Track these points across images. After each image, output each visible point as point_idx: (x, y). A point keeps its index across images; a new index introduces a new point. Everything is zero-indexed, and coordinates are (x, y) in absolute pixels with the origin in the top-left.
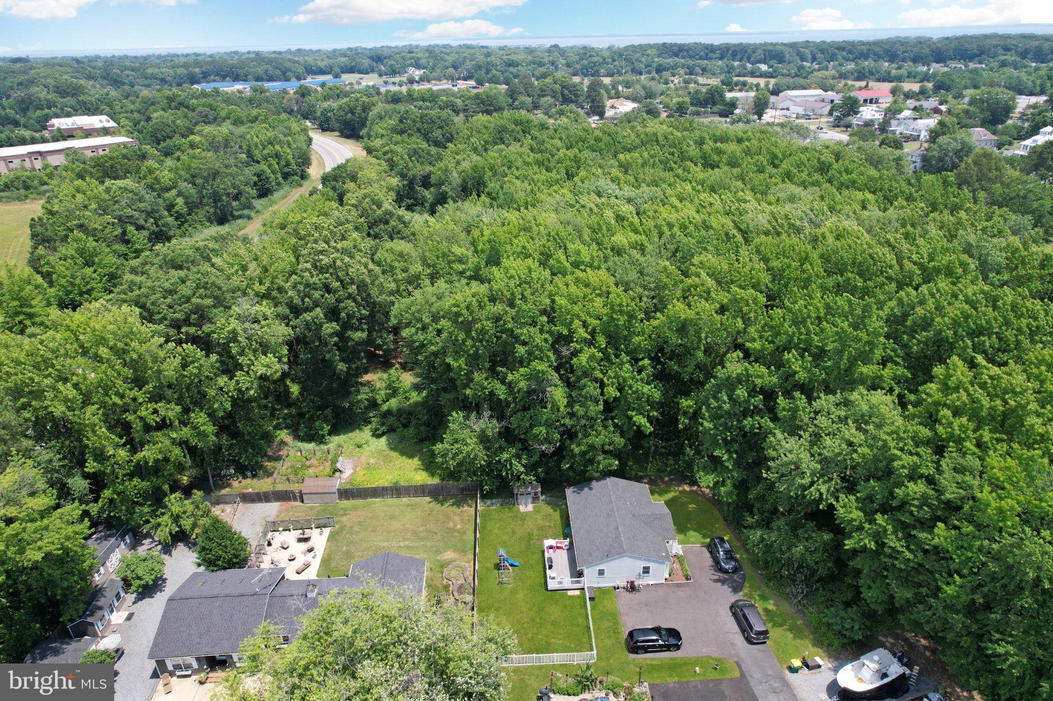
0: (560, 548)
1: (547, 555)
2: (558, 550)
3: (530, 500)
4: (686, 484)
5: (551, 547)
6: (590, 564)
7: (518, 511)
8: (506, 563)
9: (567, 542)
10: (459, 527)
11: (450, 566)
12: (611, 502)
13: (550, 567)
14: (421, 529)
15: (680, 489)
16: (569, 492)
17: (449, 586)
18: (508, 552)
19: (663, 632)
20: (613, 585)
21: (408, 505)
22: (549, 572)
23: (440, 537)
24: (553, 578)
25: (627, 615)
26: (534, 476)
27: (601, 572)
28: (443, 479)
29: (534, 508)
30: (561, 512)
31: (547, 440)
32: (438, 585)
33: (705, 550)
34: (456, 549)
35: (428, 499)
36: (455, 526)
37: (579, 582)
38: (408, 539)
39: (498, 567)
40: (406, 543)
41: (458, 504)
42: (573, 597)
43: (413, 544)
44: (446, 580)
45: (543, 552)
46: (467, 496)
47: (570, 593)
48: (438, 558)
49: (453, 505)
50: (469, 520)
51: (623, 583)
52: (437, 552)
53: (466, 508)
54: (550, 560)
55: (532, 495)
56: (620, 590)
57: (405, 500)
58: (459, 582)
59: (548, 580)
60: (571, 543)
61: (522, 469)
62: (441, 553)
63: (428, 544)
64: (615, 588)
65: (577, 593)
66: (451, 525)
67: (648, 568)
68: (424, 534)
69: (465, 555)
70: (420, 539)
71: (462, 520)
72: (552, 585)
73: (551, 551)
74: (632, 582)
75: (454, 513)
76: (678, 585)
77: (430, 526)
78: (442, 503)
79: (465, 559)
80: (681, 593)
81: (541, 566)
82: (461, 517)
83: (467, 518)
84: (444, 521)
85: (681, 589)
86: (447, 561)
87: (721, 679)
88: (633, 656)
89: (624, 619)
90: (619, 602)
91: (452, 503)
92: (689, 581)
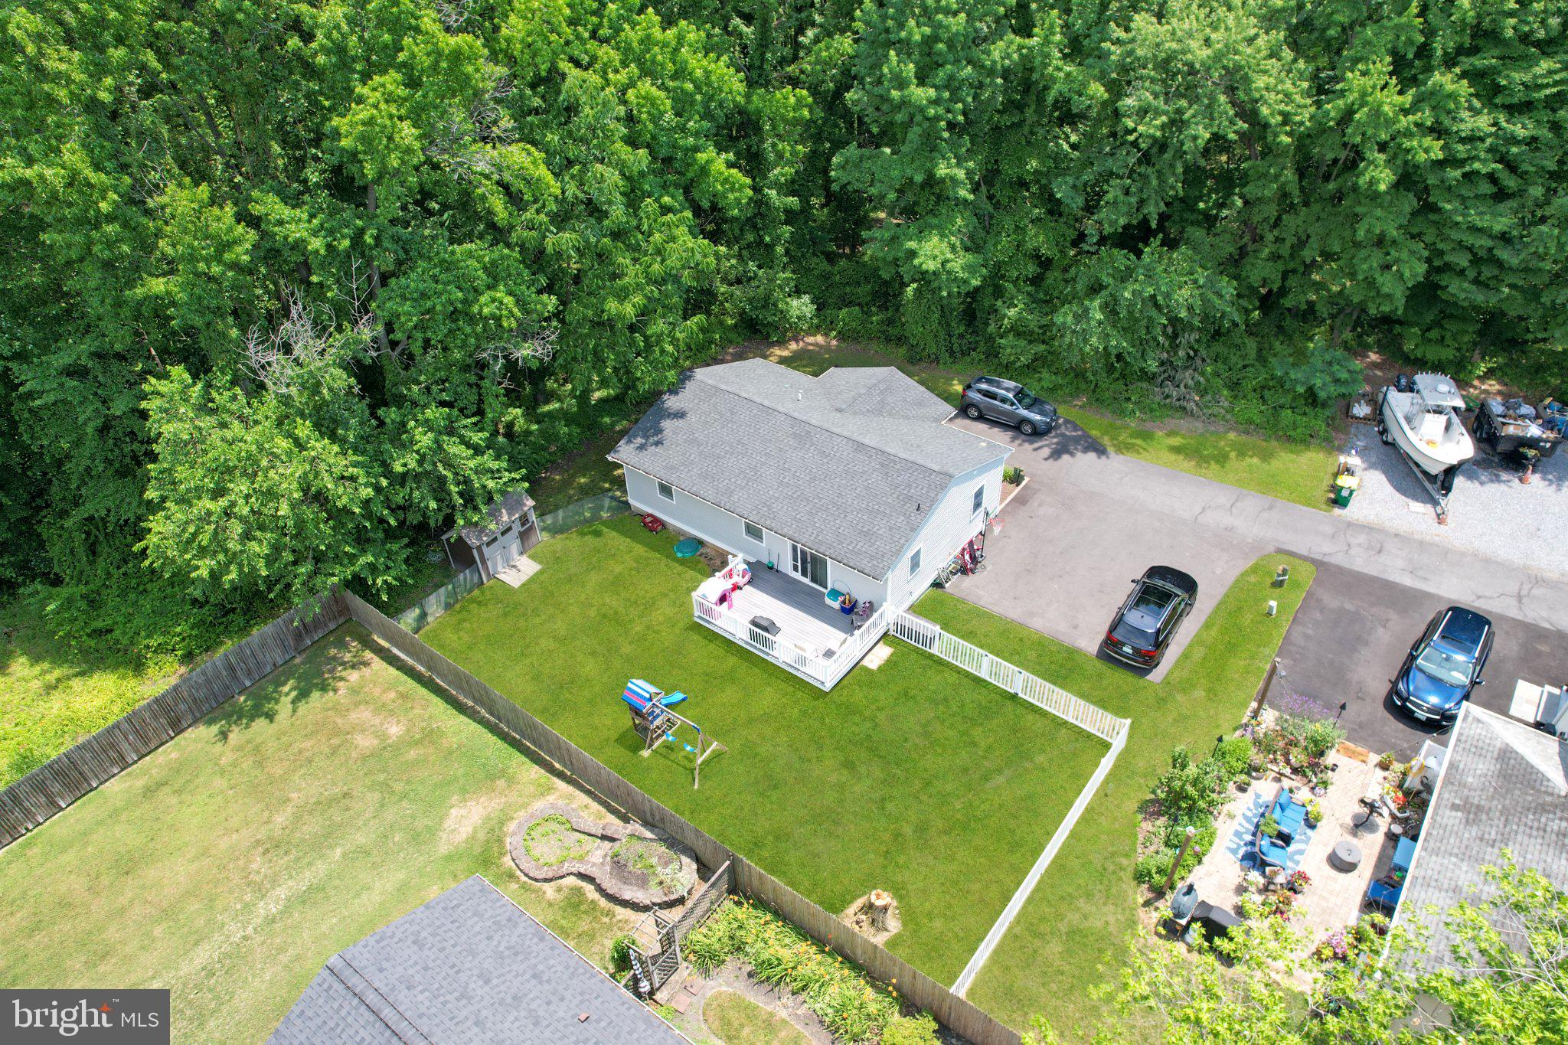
3: (515, 547)
7: (511, 590)
10: (395, 730)
11: (513, 841)
14: (281, 820)
16: (625, 454)
17: (577, 891)
20: (931, 580)
21: (149, 792)
23: (374, 797)
28: (188, 657)
29: (538, 559)
30: (614, 528)
34: (465, 788)
36: (382, 737)
38: (275, 881)
40: (281, 892)
41: (313, 682)
42: (889, 663)
43: (308, 877)
44: (549, 889)
46: (320, 645)
47: (871, 664)
48: (443, 849)
49: (303, 694)
50: (404, 696)
52: (420, 838)
53: (353, 676)
55: (517, 527)
56: (953, 580)
57: (117, 788)
58: (595, 860)
62: (432, 832)
63: (361, 839)
64: (937, 585)
65: (886, 651)
66: (365, 742)
68: (312, 827)
69: (512, 782)
70: (319, 845)
71: (385, 711)
75: (337, 708)
76: (1022, 501)
77: (305, 792)
78: (261, 710)
79: (527, 789)
80: (1040, 509)
82: (372, 707)
83: (392, 695)
84: (334, 751)
85: (1034, 503)
86: (482, 836)
87: (1310, 595)
88: (1156, 675)
89: (1037, 624)
90: (982, 603)
91: (294, 694)
92: (1024, 483)
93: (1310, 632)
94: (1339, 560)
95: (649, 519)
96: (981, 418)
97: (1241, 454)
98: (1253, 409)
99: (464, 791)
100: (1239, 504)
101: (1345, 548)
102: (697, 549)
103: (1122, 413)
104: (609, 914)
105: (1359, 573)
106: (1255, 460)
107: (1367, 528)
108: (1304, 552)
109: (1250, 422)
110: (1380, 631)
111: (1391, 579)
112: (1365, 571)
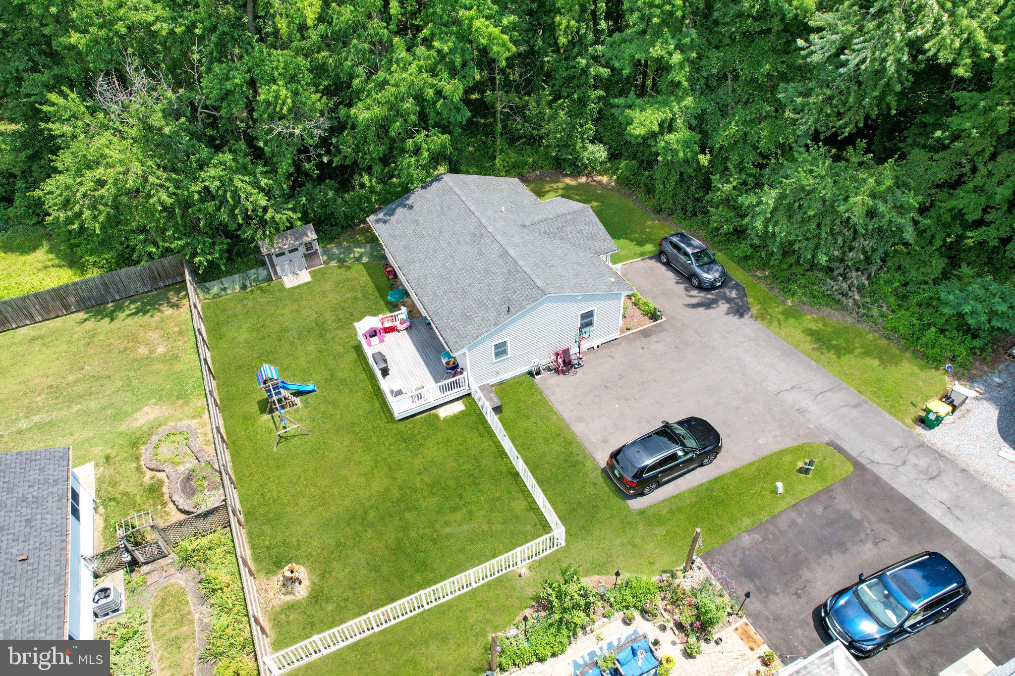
0: (391, 330)
1: (369, 352)
2: (388, 336)
3: (299, 262)
4: (566, 176)
5: (373, 333)
6: (475, 340)
7: (282, 288)
8: (284, 393)
9: (403, 313)
10: (161, 350)
11: (155, 438)
12: (469, 211)
13: (385, 372)
14: (71, 378)
15: (561, 185)
17: (161, 483)
18: (282, 369)
19: (681, 431)
20: (526, 369)
21: (33, 341)
22: (385, 385)
23: (119, 383)
24: (399, 393)
25: (580, 419)
26: (294, 210)
27: (501, 350)
28: (106, 270)
29: (313, 274)
31: (297, 114)
32: (132, 489)
33: (653, 263)
34: (161, 396)
35: (81, 315)
36: (152, 352)
37: (457, 384)
39: (267, 407)
40: (36, 419)
42: (456, 418)
43: (53, 416)
44: (149, 474)
45: (358, 348)
46: (167, 287)
47: (443, 413)
48: (123, 427)
49: (137, 314)
50: (181, 333)
51: (545, 359)
52: (119, 416)
53: (168, 311)
54: (380, 358)
55: (302, 250)
56: (545, 374)
58: (181, 469)
59: (390, 398)
60: (413, 314)
61: (263, 201)
62: (126, 414)
63: (94, 406)
64: (532, 375)
65: (459, 407)
66: (142, 351)
67: (590, 314)
68: (80, 388)
69: (186, 403)
70: (73, 400)
71: (166, 336)
72: (400, 407)
73: (375, 340)
74: (566, 352)
75: (145, 327)
76: (646, 334)
77: (93, 367)
78: (112, 314)
79: (189, 411)
80: (655, 345)
81: (363, 376)
82: (162, 332)
83: (176, 329)
84: (126, 349)
85: (653, 339)
86: (145, 429)
87: (828, 490)
88: (637, 504)
89: (579, 429)
90: (552, 398)
91: (134, 311)
92: (658, 322)
93: (800, 521)
94: (884, 473)
95: (389, 269)
96: (667, 264)
97: (867, 353)
98: (904, 320)
99: (160, 399)
100: (829, 394)
101: (899, 463)
102: (402, 297)
103: (786, 291)
104: (164, 504)
105: (892, 489)
106: (876, 362)
107: (939, 455)
108: (854, 454)
109: (895, 330)
110: (870, 545)
111: (921, 506)
112: (901, 490)
